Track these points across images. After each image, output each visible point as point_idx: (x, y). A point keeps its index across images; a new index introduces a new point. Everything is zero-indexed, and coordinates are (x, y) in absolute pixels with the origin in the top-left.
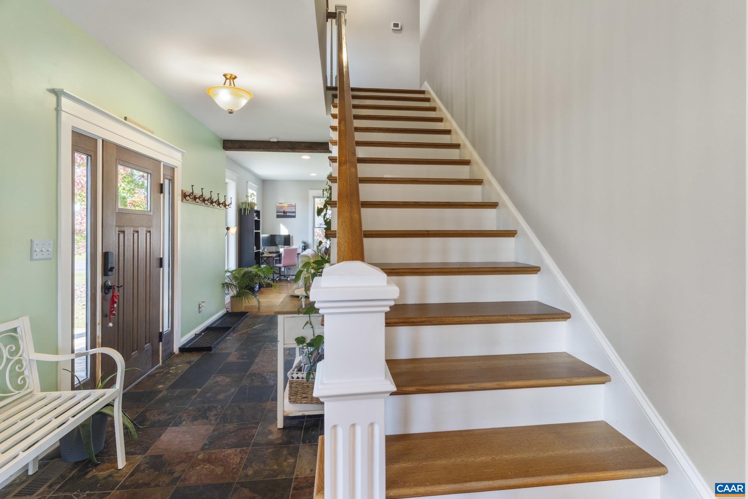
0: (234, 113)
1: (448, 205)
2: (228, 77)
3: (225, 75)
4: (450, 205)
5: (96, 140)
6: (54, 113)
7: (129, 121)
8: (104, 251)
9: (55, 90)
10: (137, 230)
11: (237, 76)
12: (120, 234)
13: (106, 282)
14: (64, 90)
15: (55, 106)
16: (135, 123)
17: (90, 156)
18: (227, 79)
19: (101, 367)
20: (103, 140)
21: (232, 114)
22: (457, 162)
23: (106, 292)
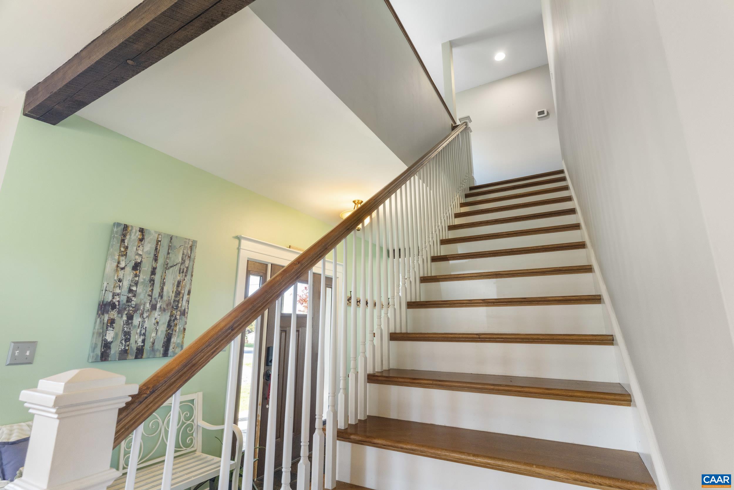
0: (360, 230)
1: (524, 302)
2: (356, 202)
3: (354, 202)
4: (527, 301)
5: (267, 265)
6: (237, 251)
7: (293, 248)
8: (268, 346)
9: (238, 236)
10: (285, 330)
11: (362, 200)
12: (282, 333)
13: (267, 370)
14: (242, 236)
15: (237, 246)
16: (297, 249)
17: (262, 276)
18: (355, 204)
19: (259, 441)
20: (272, 264)
21: (359, 231)
22: (563, 247)
23: (267, 379)
